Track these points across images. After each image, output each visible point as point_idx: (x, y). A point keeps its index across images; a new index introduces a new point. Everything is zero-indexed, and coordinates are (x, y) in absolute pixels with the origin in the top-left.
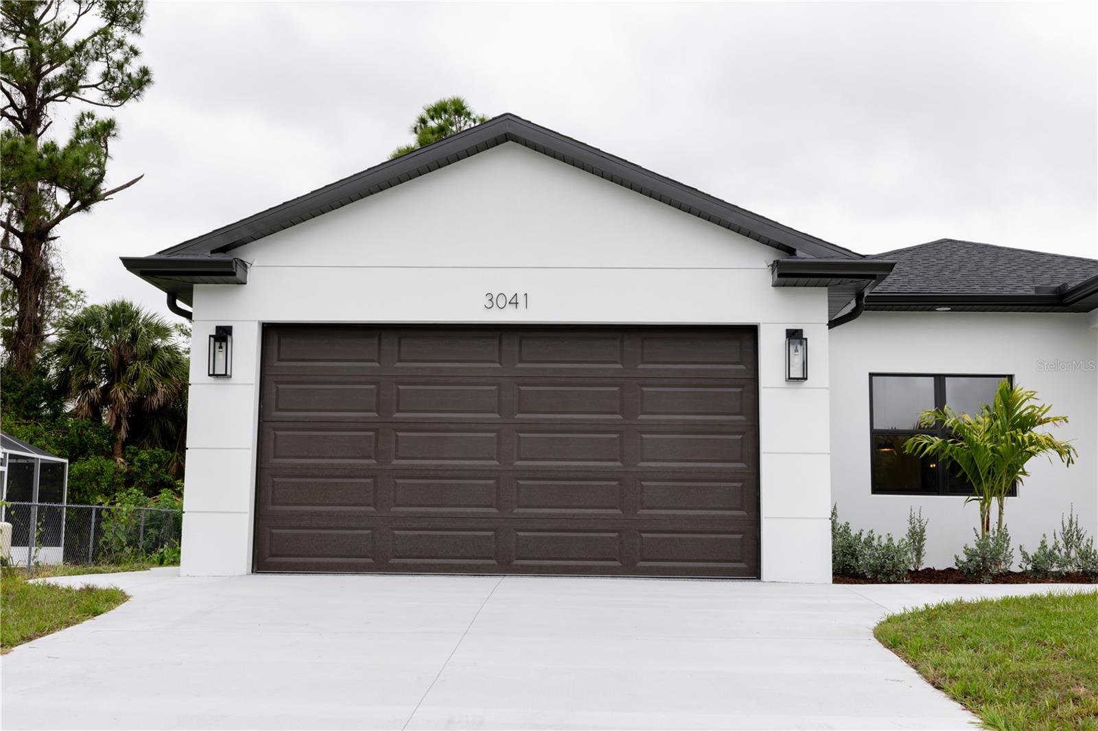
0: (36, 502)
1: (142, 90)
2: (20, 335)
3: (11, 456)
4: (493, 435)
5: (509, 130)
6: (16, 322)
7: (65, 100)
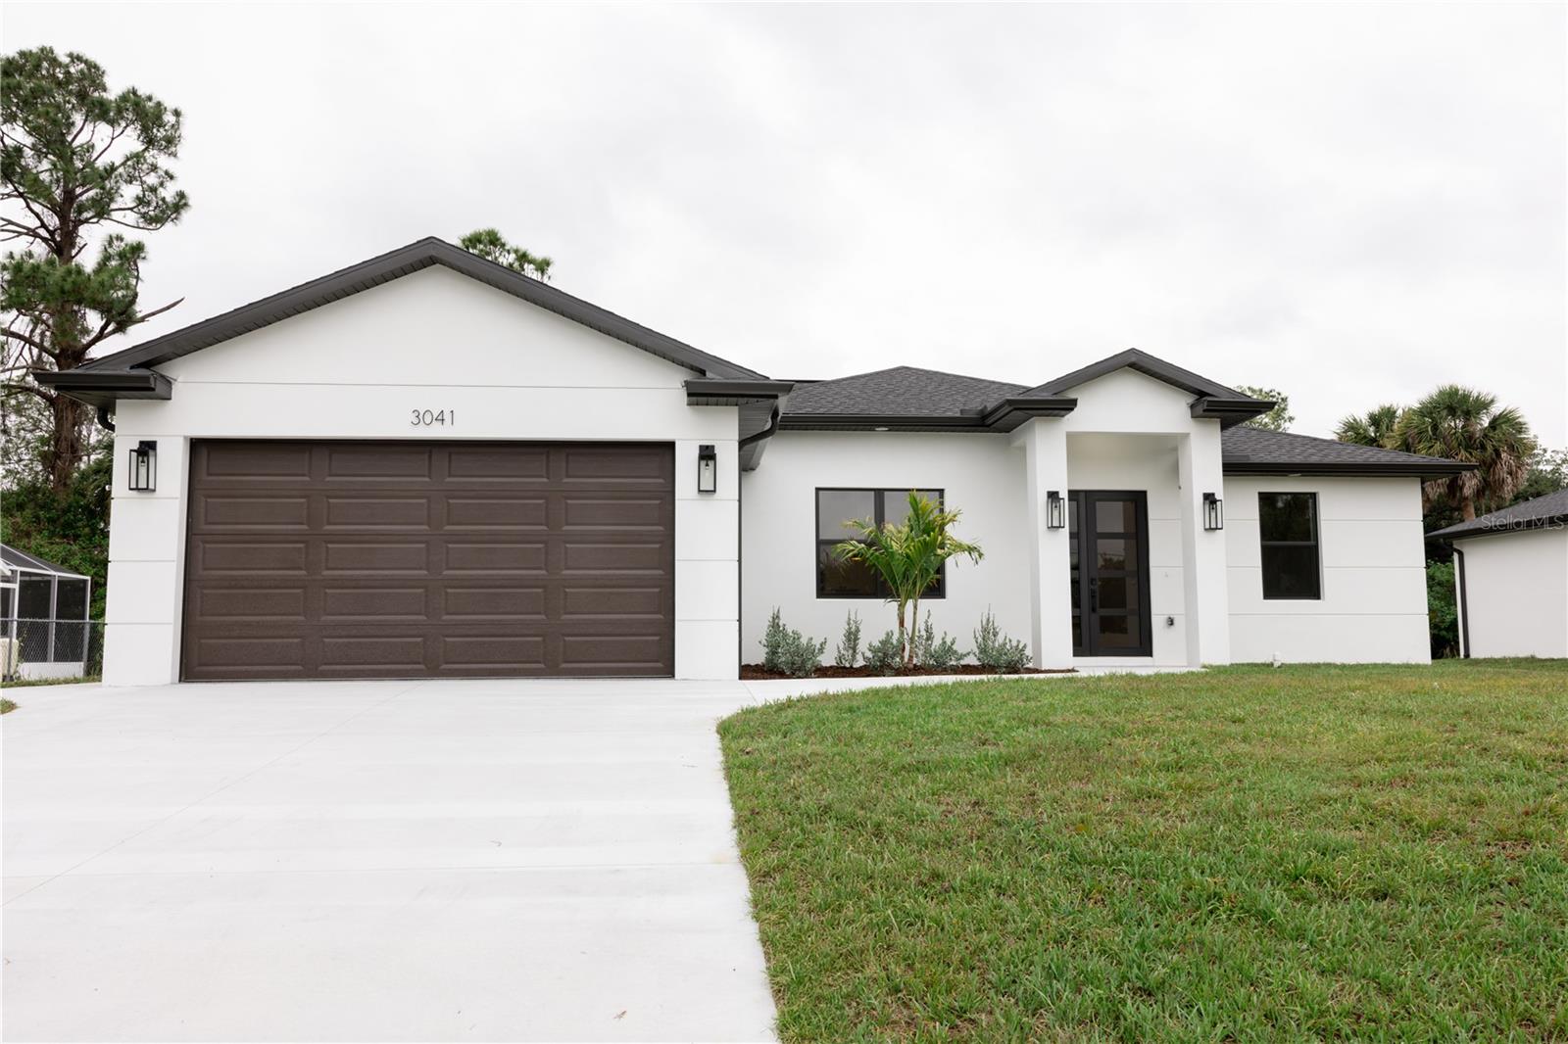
0: (53, 619)
1: (179, 213)
2: (57, 455)
3: (23, 574)
4: (423, 546)
5: (433, 253)
6: (52, 442)
7: (97, 222)
